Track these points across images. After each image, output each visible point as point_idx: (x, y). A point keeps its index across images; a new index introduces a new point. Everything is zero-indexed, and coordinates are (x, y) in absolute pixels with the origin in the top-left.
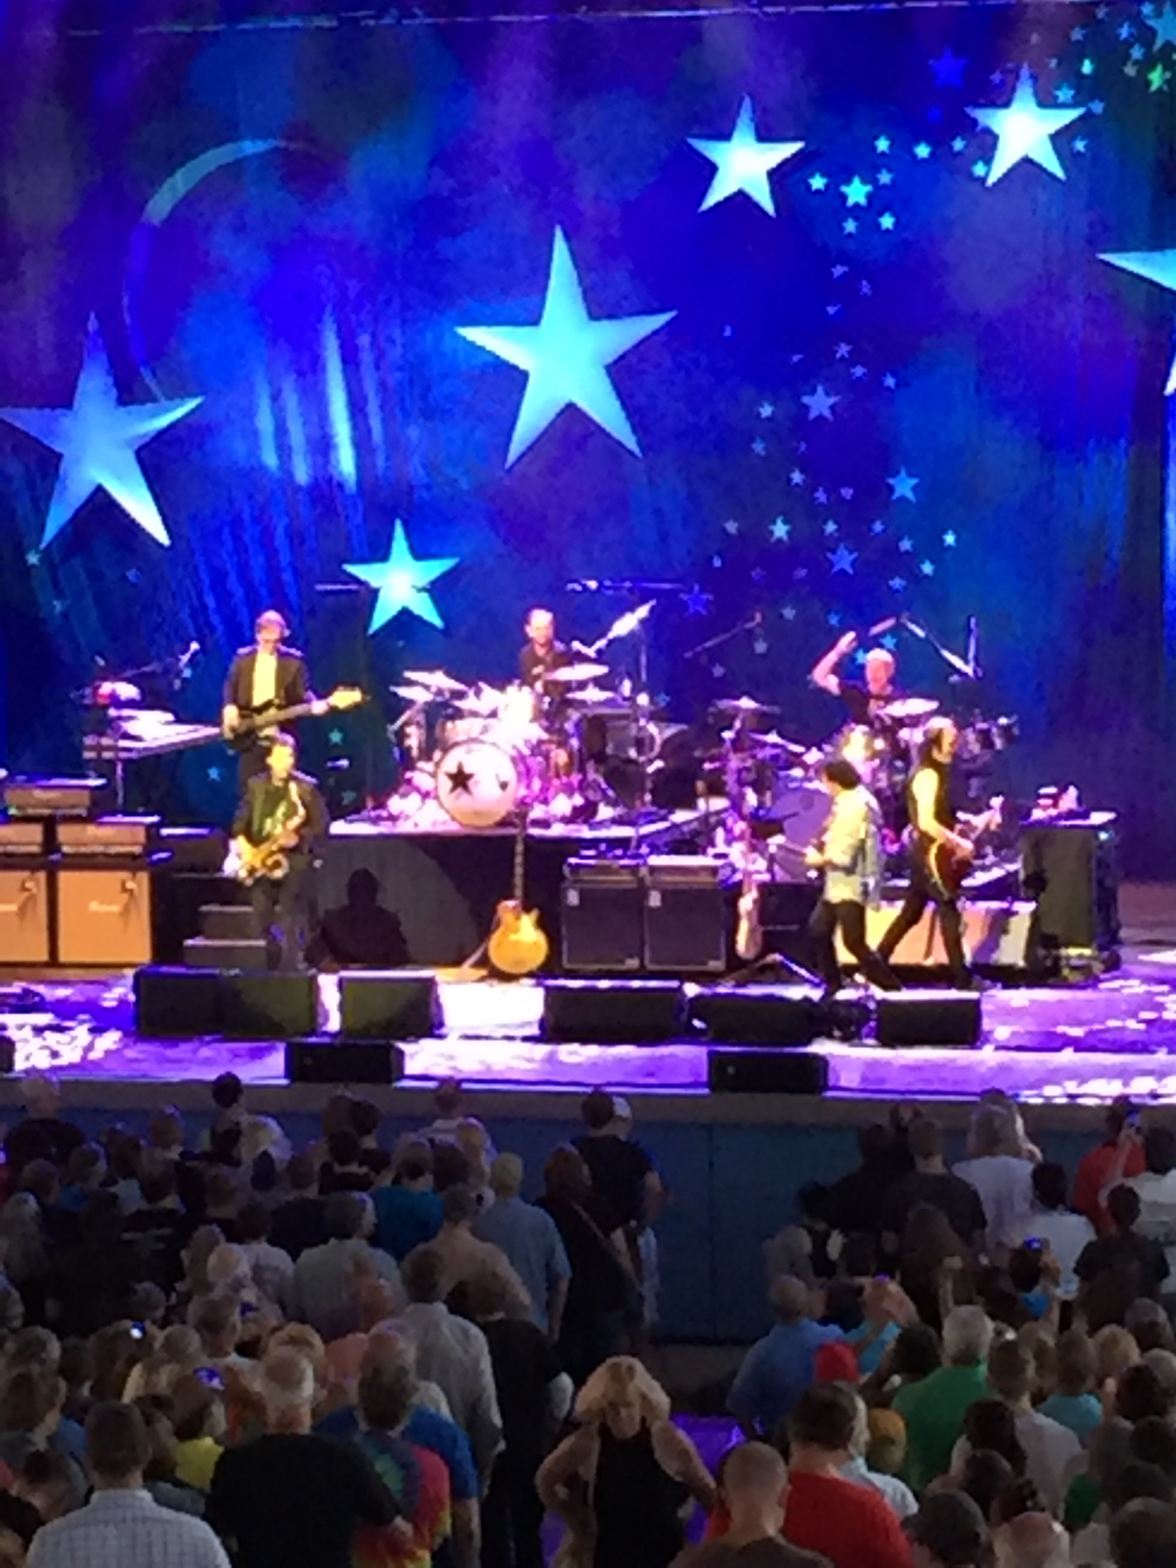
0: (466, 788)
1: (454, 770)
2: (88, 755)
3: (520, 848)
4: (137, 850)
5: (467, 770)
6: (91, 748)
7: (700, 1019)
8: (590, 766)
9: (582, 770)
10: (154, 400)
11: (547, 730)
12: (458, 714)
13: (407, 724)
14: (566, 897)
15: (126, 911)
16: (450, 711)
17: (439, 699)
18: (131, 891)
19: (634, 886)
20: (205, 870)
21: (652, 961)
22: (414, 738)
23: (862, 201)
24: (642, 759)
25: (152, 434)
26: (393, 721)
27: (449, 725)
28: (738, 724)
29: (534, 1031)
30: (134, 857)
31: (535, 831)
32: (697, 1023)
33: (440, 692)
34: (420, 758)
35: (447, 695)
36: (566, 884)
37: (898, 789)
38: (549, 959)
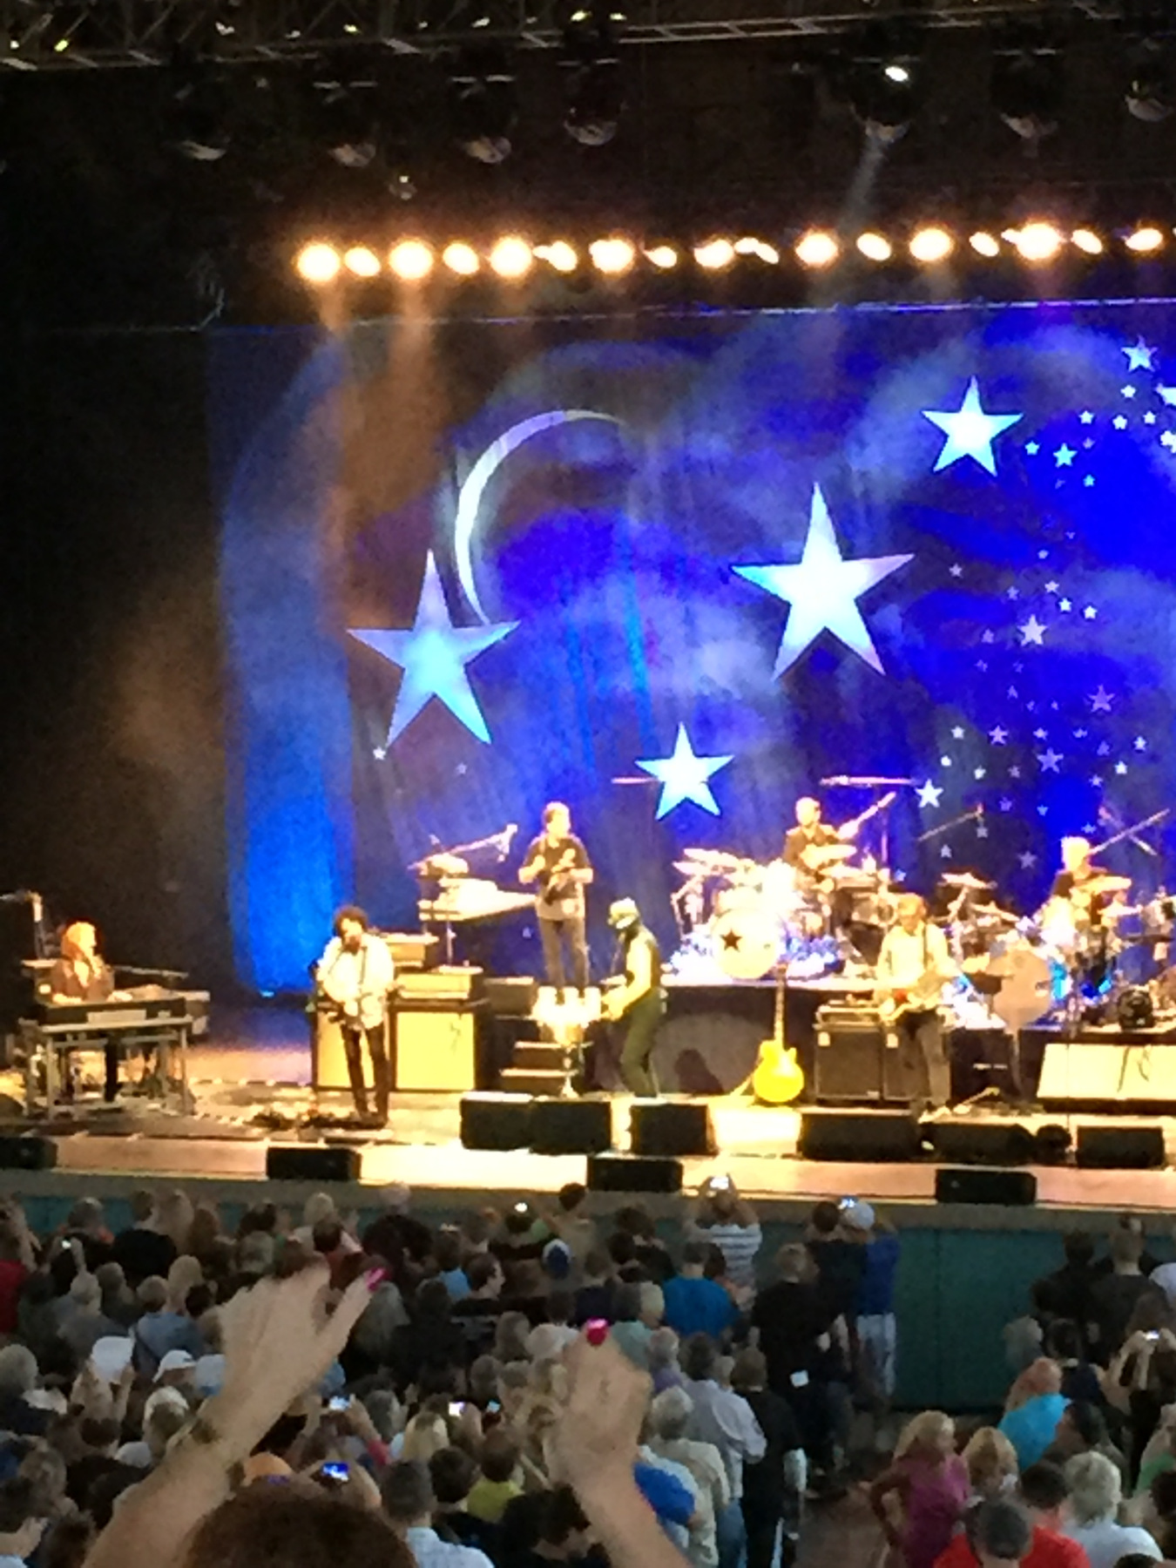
0: (736, 947)
1: (726, 933)
2: (424, 917)
3: (780, 997)
4: (465, 996)
5: (737, 934)
6: (426, 911)
7: (931, 1141)
8: (839, 931)
9: (832, 933)
10: (480, 624)
11: (805, 900)
12: (729, 886)
13: (687, 893)
14: (816, 1040)
15: (453, 1047)
16: (724, 884)
17: (716, 873)
18: (458, 1029)
19: (876, 1030)
20: (518, 1013)
21: (891, 1094)
22: (694, 906)
23: (1068, 462)
24: (883, 925)
25: (476, 654)
26: (676, 891)
27: (722, 893)
28: (962, 897)
29: (793, 1150)
30: (461, 1001)
31: (792, 984)
32: (927, 1145)
33: (715, 868)
34: (697, 923)
35: (721, 870)
36: (817, 1027)
37: (1097, 951)
38: (803, 1092)
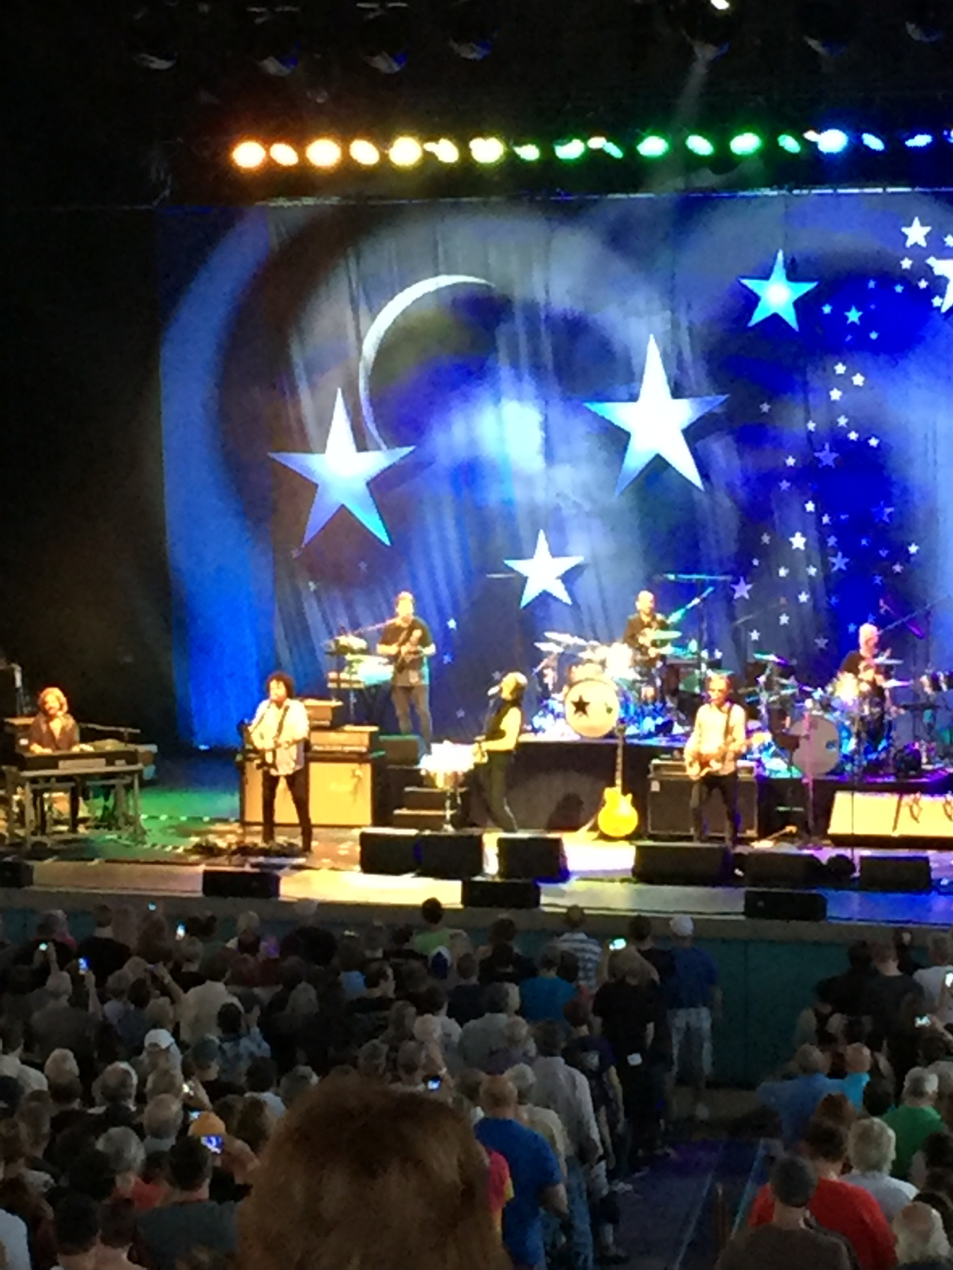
0: (585, 712)
1: (577, 700)
2: (331, 685)
3: (620, 752)
4: (364, 749)
5: (585, 699)
6: (333, 681)
7: (741, 869)
8: (668, 699)
10: (380, 449)
14: (649, 786)
15: (355, 791)
16: (575, 660)
17: (568, 652)
18: (358, 777)
20: (407, 763)
23: (856, 320)
27: (574, 668)
29: (630, 875)
30: (361, 754)
31: (629, 741)
32: (739, 872)
33: (567, 647)
35: (573, 649)
36: (651, 776)
